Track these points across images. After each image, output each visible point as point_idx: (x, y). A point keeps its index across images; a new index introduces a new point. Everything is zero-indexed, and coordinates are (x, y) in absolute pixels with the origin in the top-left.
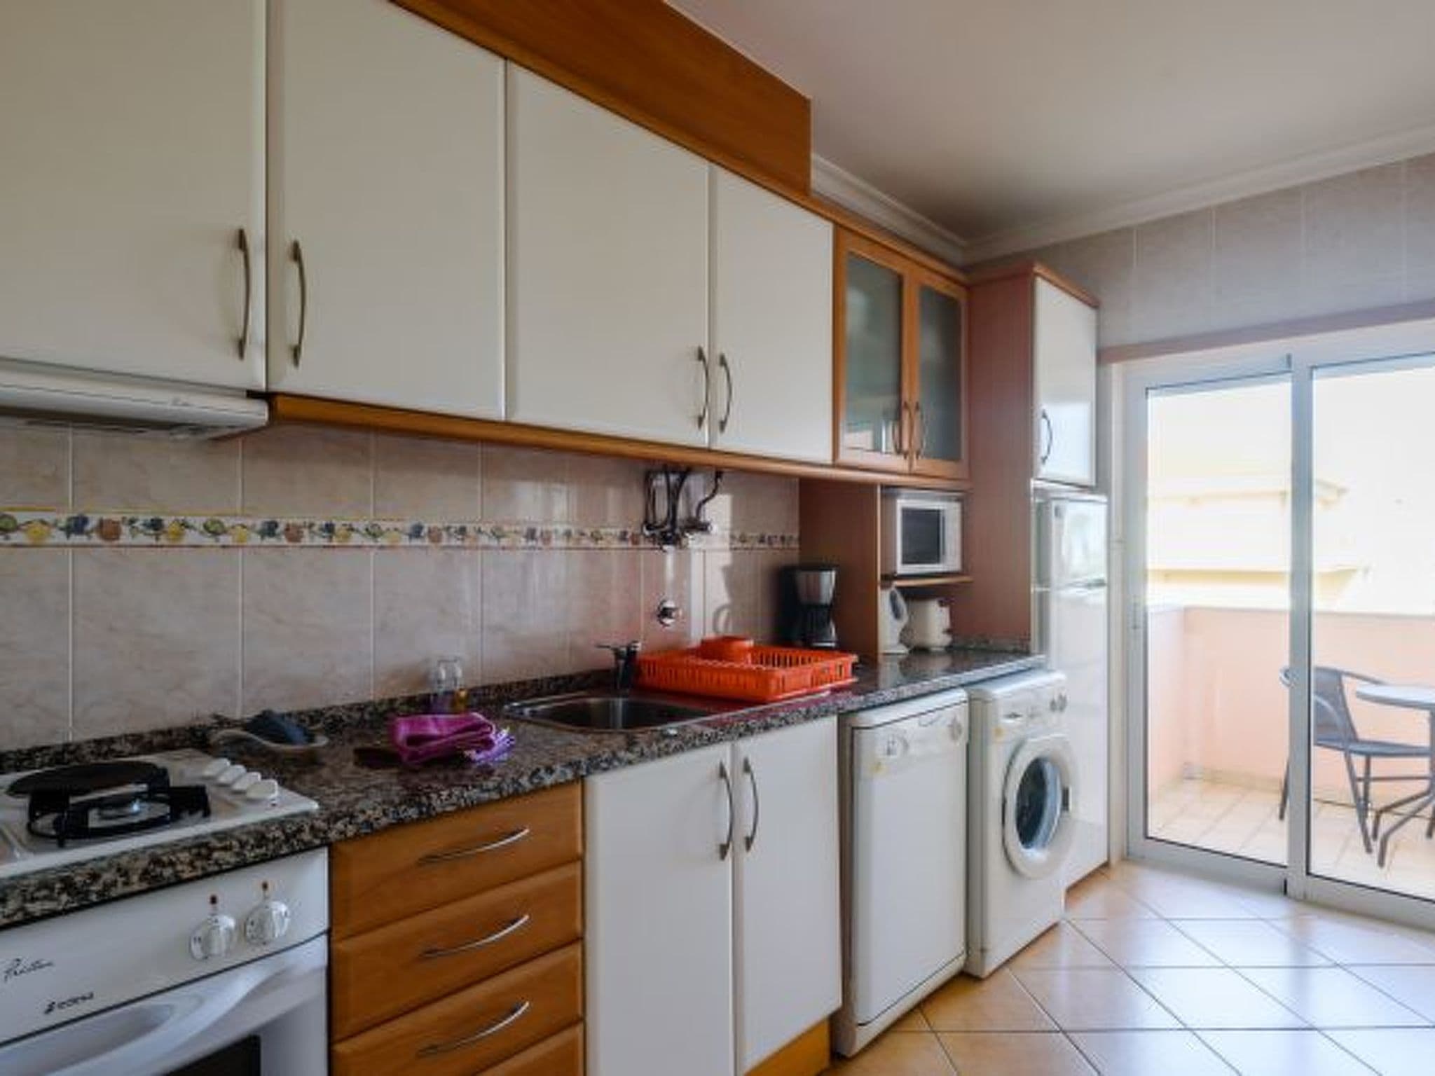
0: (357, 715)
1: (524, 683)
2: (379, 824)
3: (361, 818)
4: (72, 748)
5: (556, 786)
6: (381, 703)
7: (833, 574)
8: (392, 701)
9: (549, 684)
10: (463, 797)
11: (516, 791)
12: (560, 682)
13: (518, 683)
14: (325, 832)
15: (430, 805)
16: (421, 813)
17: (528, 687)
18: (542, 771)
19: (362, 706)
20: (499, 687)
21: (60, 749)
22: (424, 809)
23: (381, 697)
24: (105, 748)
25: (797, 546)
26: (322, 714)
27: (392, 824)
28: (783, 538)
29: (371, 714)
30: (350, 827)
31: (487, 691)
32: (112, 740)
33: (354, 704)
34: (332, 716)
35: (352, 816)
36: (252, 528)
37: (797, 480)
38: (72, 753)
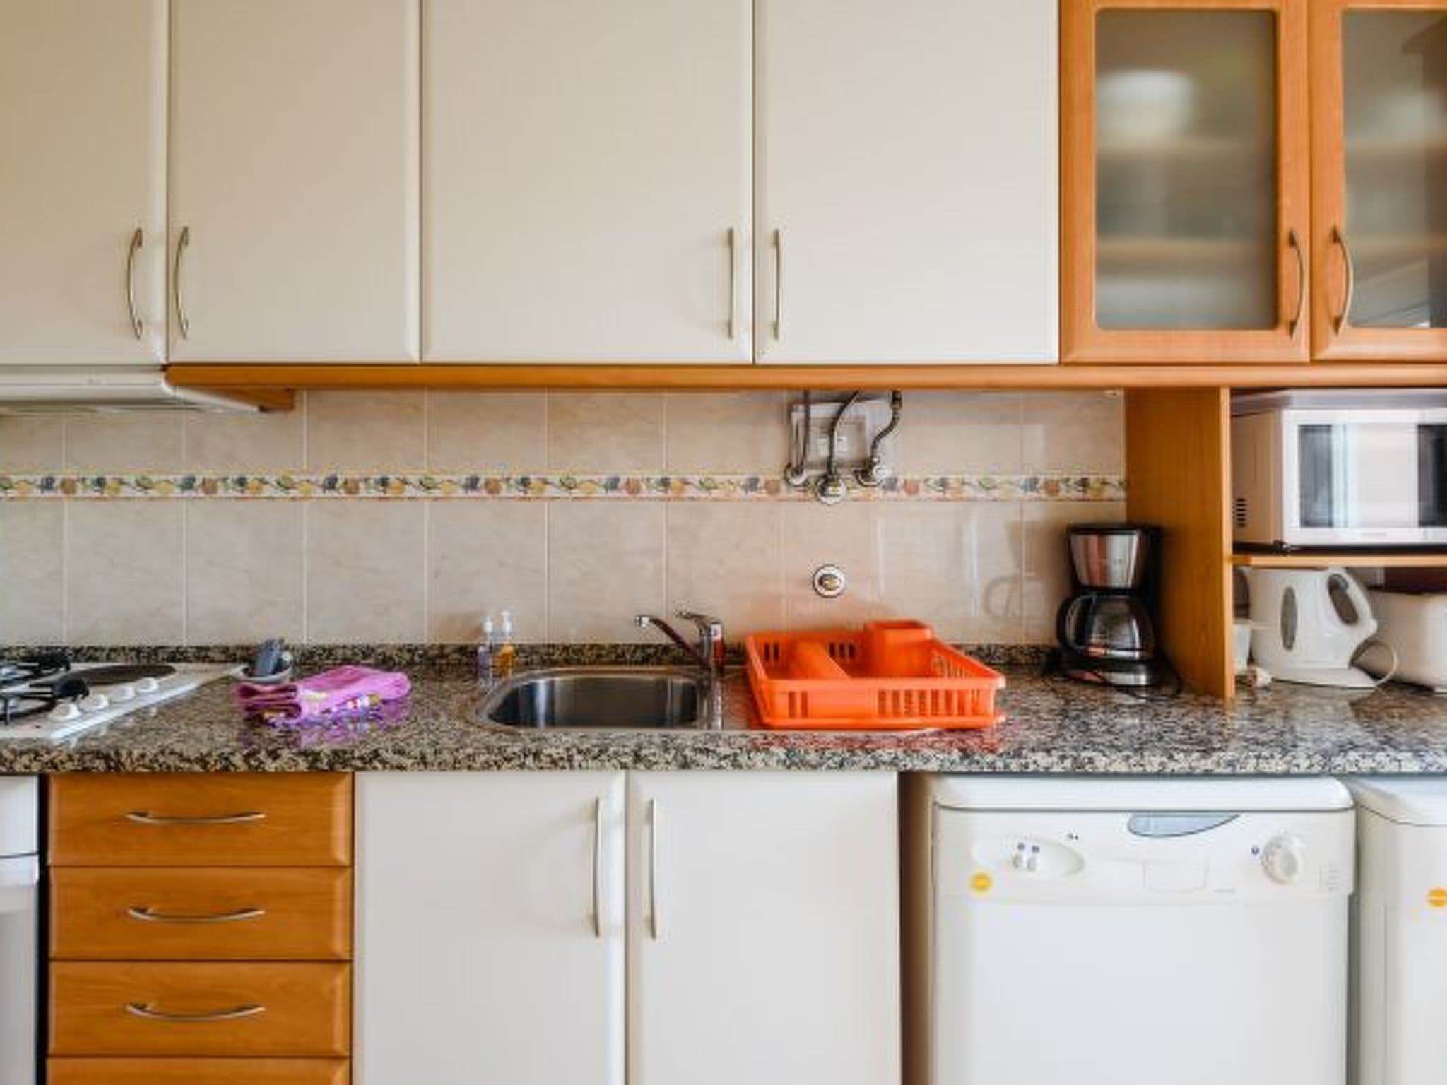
0: (407, 656)
1: (601, 647)
2: (64, 768)
3: (46, 758)
4: (181, 650)
5: (280, 774)
6: (432, 647)
7: (1135, 539)
8: (442, 647)
9: (634, 652)
10: (157, 761)
11: (226, 769)
12: (651, 651)
13: (592, 646)
14: (12, 763)
15: (119, 761)
16: (109, 767)
17: (604, 652)
18: (263, 753)
19: (413, 648)
20: (566, 648)
21: (174, 650)
22: (112, 764)
23: (433, 642)
24: (203, 654)
25: (1121, 494)
26: (373, 650)
27: (76, 771)
28: (1084, 483)
29: (421, 656)
30: (35, 763)
31: (551, 650)
32: (207, 649)
33: (404, 646)
34: (384, 653)
35: (37, 754)
36: (315, 483)
37: (1120, 393)
38: (182, 653)
